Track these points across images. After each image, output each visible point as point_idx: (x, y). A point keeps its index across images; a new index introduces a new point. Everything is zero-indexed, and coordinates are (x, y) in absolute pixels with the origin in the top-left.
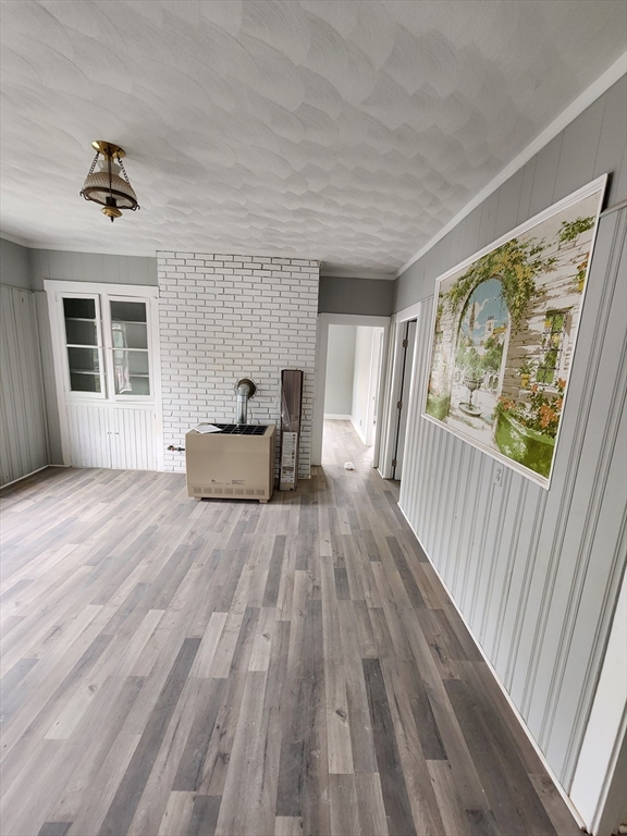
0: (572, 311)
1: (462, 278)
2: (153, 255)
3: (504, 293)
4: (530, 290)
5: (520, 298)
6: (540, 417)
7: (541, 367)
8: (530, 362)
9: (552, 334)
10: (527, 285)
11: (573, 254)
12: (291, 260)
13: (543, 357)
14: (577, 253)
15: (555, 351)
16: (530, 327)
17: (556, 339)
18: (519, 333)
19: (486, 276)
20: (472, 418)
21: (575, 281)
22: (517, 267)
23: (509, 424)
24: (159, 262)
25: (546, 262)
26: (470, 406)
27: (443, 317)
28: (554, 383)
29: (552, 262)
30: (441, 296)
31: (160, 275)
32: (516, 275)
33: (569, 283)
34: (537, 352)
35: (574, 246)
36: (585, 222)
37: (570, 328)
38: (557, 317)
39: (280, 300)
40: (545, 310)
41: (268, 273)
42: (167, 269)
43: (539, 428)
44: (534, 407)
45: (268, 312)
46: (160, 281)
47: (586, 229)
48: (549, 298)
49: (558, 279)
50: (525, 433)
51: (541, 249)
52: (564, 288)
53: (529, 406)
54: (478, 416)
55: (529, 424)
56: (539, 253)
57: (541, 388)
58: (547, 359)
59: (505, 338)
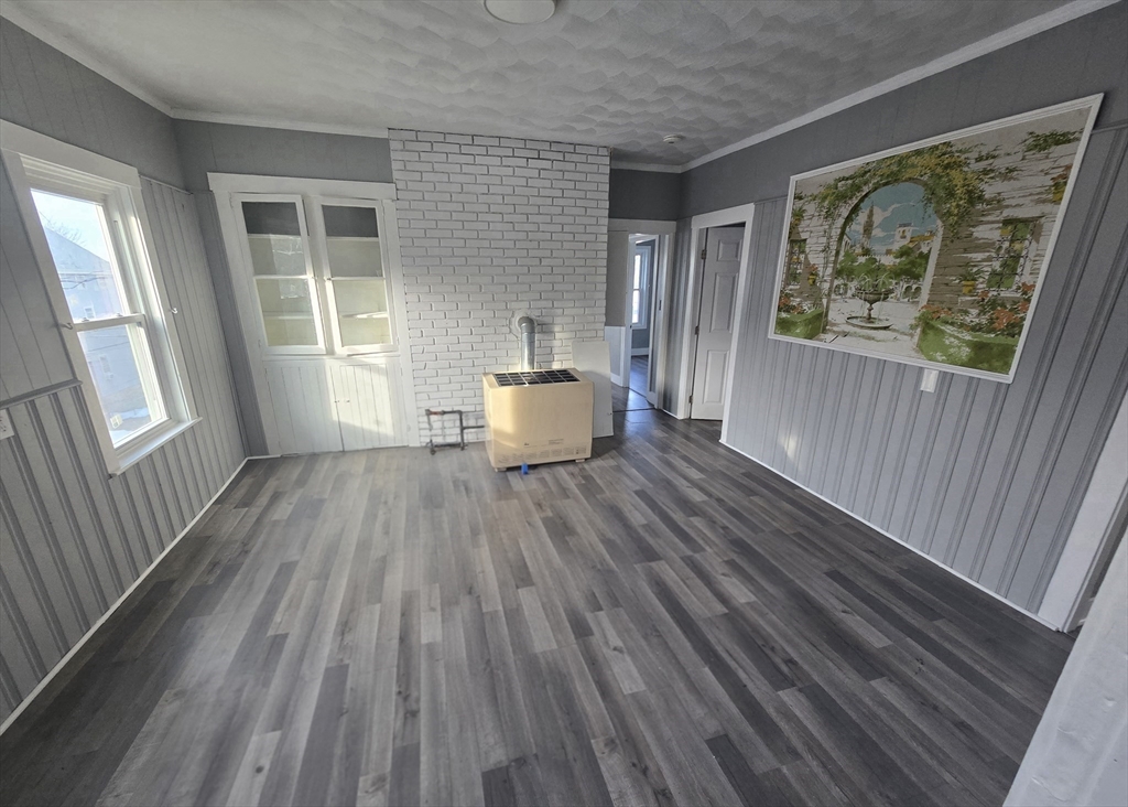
0: (1043, 220)
1: (844, 179)
2: (384, 134)
3: (929, 200)
4: (974, 197)
5: (958, 206)
6: (991, 321)
7: (994, 273)
8: (975, 269)
9: (1012, 241)
10: (969, 192)
11: (1046, 165)
12: (575, 145)
13: (997, 265)
14: (1051, 165)
15: (1017, 258)
16: (975, 234)
17: (1017, 246)
18: (956, 241)
19: (892, 179)
20: (873, 331)
21: (1047, 192)
22: (953, 173)
23: (943, 332)
24: (393, 145)
25: (1003, 171)
26: (869, 319)
27: (803, 224)
28: (1014, 287)
29: (1011, 171)
30: (798, 197)
31: (395, 165)
32: (950, 181)
33: (1038, 194)
34: (989, 259)
35: (1047, 158)
36: (1063, 135)
37: (1040, 235)
38: (1020, 226)
39: (562, 202)
40: (1001, 218)
41: (547, 164)
42: (406, 156)
43: (993, 330)
44: (983, 312)
45: (548, 219)
46: (396, 175)
47: (1064, 143)
48: (1007, 207)
49: (1021, 189)
50: (968, 338)
51: (994, 157)
52: (1030, 198)
53: (974, 312)
54: (886, 328)
55: (975, 329)
56: (991, 161)
57: (995, 293)
58: (1004, 265)
59: (934, 247)
